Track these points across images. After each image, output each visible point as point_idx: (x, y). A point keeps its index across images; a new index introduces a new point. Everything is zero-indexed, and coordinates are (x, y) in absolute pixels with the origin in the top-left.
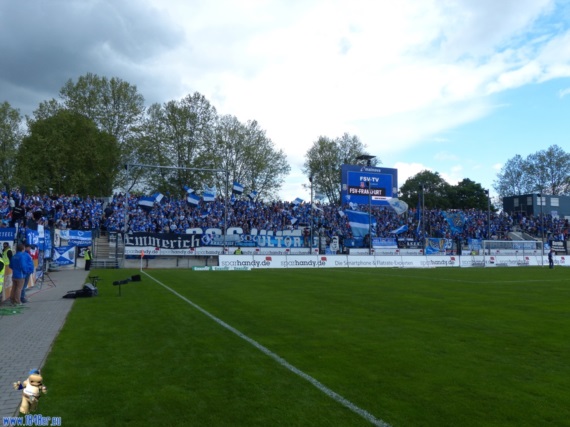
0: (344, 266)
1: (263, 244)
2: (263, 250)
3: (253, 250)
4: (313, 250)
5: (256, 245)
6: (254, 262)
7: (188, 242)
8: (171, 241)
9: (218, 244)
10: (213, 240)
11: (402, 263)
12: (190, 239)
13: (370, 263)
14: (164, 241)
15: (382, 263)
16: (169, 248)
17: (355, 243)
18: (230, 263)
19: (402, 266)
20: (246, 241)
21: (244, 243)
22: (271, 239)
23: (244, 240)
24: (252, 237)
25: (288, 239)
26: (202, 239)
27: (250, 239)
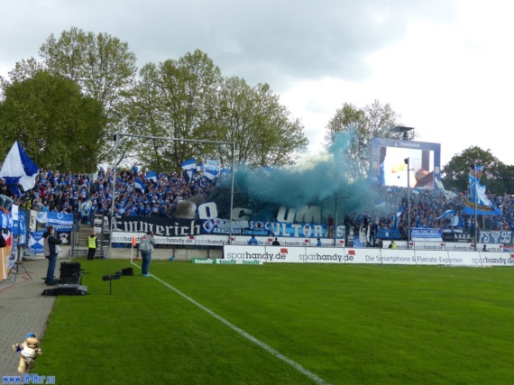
0: (376, 262)
1: (277, 233)
3: (265, 239)
4: (338, 241)
5: (269, 233)
6: (267, 254)
7: (187, 228)
8: (167, 227)
9: (223, 232)
10: (216, 227)
11: (449, 260)
12: (189, 225)
13: (408, 259)
14: (158, 227)
15: (424, 260)
16: (164, 235)
17: (390, 234)
18: (237, 256)
19: (448, 263)
20: (256, 229)
21: (253, 231)
22: (287, 227)
23: (254, 227)
24: (264, 224)
25: (307, 227)
26: (204, 225)
27: (261, 227)
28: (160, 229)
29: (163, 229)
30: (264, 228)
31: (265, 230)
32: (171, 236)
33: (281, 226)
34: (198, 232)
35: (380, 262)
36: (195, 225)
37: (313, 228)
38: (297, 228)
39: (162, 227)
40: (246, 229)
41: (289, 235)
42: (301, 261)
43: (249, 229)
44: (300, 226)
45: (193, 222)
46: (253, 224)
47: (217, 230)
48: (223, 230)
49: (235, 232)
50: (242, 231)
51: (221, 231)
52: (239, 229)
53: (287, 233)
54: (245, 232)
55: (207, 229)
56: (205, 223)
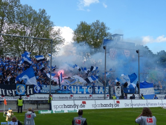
0: (130, 107)
1: (75, 92)
2: (75, 96)
3: (69, 96)
4: (106, 95)
5: (71, 92)
6: (75, 105)
8: (13, 91)
9: (45, 92)
11: (163, 104)
12: (26, 89)
13: (144, 105)
14: (7, 91)
15: (152, 104)
16: (12, 96)
17: (130, 91)
18: (59, 107)
19: (162, 106)
20: (64, 90)
21: (62, 91)
22: (80, 88)
23: (63, 89)
24: (68, 87)
26: (35, 88)
27: (67, 88)
28: (9, 92)
29: (11, 92)
30: (68, 89)
31: (68, 90)
32: (15, 96)
33: (77, 88)
34: (32, 93)
35: (131, 107)
36: (29, 89)
38: (85, 89)
39: (10, 91)
40: (58, 90)
41: (81, 93)
42: (93, 108)
43: (60, 90)
44: (86, 87)
45: (28, 87)
46: (62, 87)
47: (42, 91)
48: (45, 91)
49: (52, 92)
50: (56, 91)
51: (44, 91)
52: (54, 90)
53: (80, 92)
54: (58, 92)
55: (37, 90)
56: (35, 87)
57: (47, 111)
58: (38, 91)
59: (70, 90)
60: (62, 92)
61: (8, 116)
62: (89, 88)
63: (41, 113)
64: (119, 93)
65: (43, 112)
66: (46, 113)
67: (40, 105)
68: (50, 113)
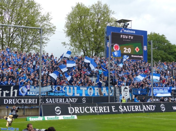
1: (71, 94)
7: (7, 92)
10: (28, 91)
12: (9, 90)
17: (141, 92)
20: (57, 92)
21: (55, 93)
22: (77, 89)
23: (56, 90)
24: (62, 88)
25: (91, 89)
26: (20, 90)
27: (60, 89)
30: (62, 90)
33: (74, 89)
34: (16, 95)
36: (13, 90)
37: (94, 89)
38: (84, 90)
43: (51, 91)
44: (86, 88)
45: (12, 88)
46: (55, 88)
47: (30, 93)
48: (34, 93)
49: (42, 94)
50: (47, 93)
51: (32, 93)
52: (45, 92)
53: (77, 94)
54: (49, 94)
55: (23, 92)
56: (21, 88)
57: (38, 118)
58: (25, 94)
59: (64, 92)
60: (55, 95)
61: (8, 122)
62: (89, 89)
63: (30, 120)
64: (126, 95)
65: (33, 119)
66: (36, 120)
67: (28, 110)
68: (42, 120)
